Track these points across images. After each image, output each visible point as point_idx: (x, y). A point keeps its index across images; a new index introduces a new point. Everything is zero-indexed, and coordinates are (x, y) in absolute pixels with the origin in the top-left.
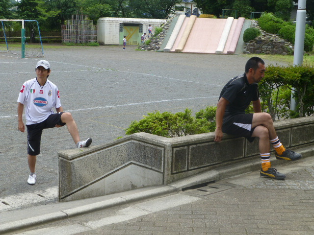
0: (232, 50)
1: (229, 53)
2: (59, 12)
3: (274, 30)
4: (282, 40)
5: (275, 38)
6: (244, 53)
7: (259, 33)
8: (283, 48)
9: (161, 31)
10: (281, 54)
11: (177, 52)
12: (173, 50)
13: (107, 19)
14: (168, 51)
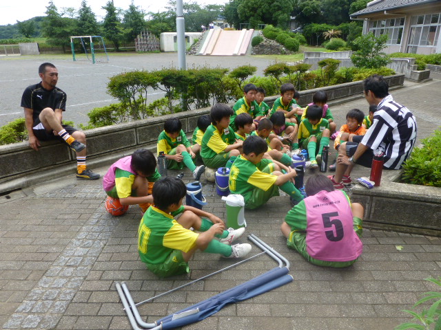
0: (244, 52)
1: (242, 55)
2: (132, 29)
3: (272, 37)
4: (278, 44)
5: (273, 43)
6: (252, 54)
7: (262, 40)
8: (278, 49)
9: (198, 41)
10: (277, 54)
11: (208, 55)
12: (205, 54)
13: (165, 33)
14: (201, 55)
